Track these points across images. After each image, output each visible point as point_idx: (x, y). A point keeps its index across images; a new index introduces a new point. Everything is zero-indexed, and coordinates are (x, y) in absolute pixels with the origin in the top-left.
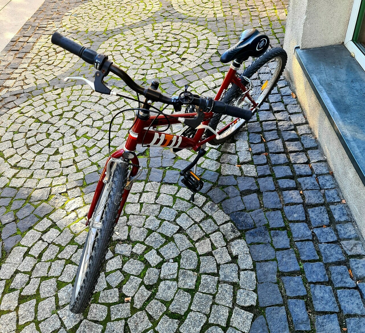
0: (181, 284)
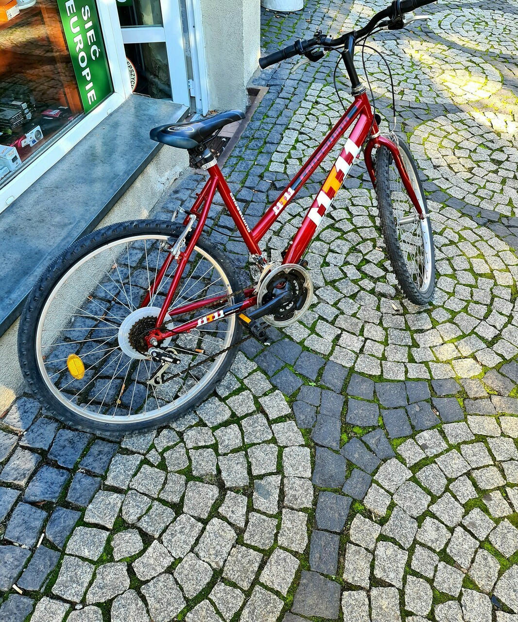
0: (326, 246)
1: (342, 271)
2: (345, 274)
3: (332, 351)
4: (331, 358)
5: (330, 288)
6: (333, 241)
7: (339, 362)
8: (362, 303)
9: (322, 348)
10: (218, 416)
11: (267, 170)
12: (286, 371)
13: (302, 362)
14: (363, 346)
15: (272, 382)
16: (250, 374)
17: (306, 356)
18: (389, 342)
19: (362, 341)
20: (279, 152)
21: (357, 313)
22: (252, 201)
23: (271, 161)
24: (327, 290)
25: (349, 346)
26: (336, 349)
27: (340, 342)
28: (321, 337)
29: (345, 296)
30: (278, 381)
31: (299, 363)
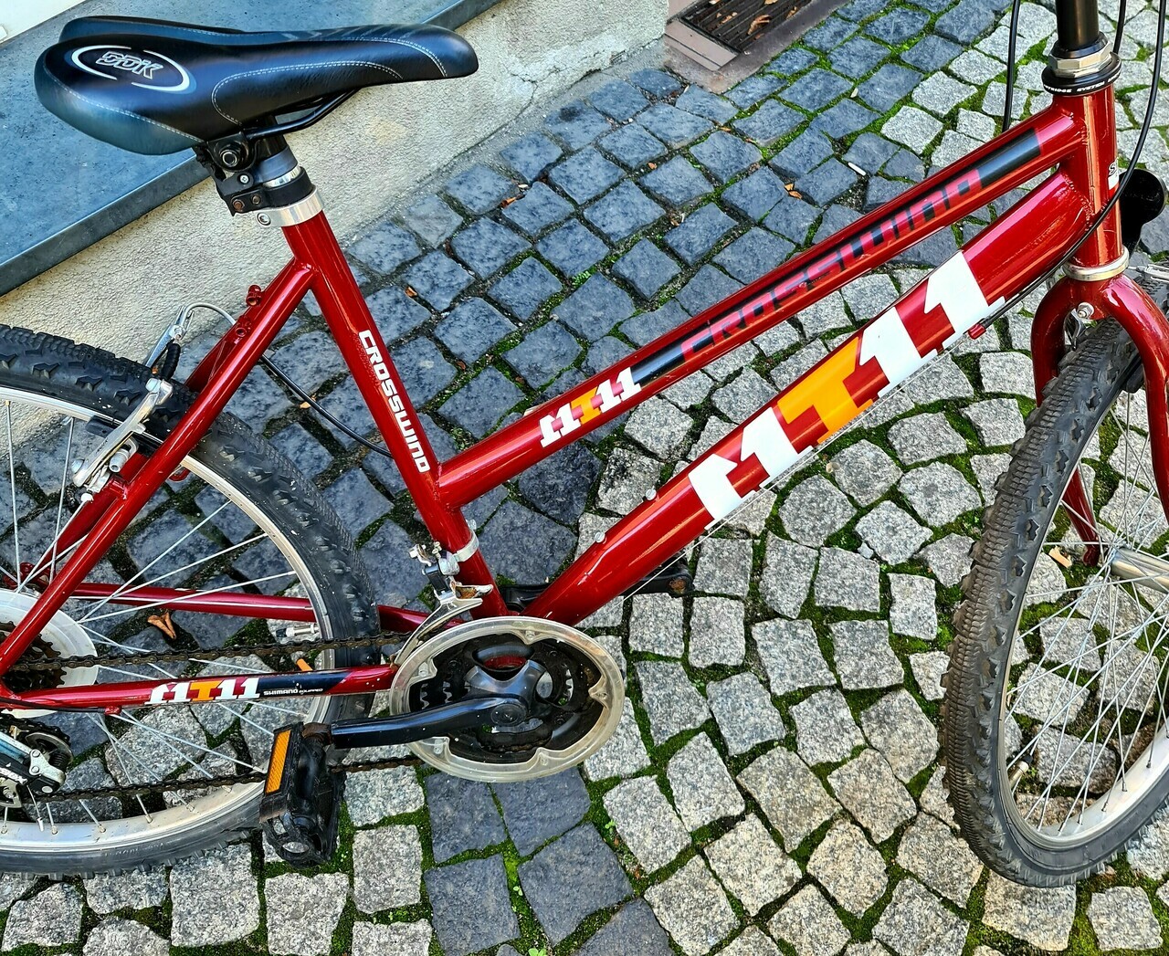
1: (885, 586)
2: (887, 602)
3: (671, 869)
4: (653, 894)
5: (807, 631)
6: (925, 464)
7: (667, 921)
8: (877, 740)
9: (649, 843)
10: (217, 919)
11: (874, 128)
12: (493, 867)
13: (559, 860)
14: (781, 901)
15: (430, 884)
16: (387, 822)
17: (584, 843)
18: (878, 930)
19: (789, 879)
20: (954, 76)
21: (837, 765)
22: (760, 224)
23: (907, 100)
24: (795, 635)
25: (735, 878)
26: (689, 866)
27: (718, 848)
28: (671, 800)
29: (839, 685)
30: (450, 888)
31: (547, 857)
